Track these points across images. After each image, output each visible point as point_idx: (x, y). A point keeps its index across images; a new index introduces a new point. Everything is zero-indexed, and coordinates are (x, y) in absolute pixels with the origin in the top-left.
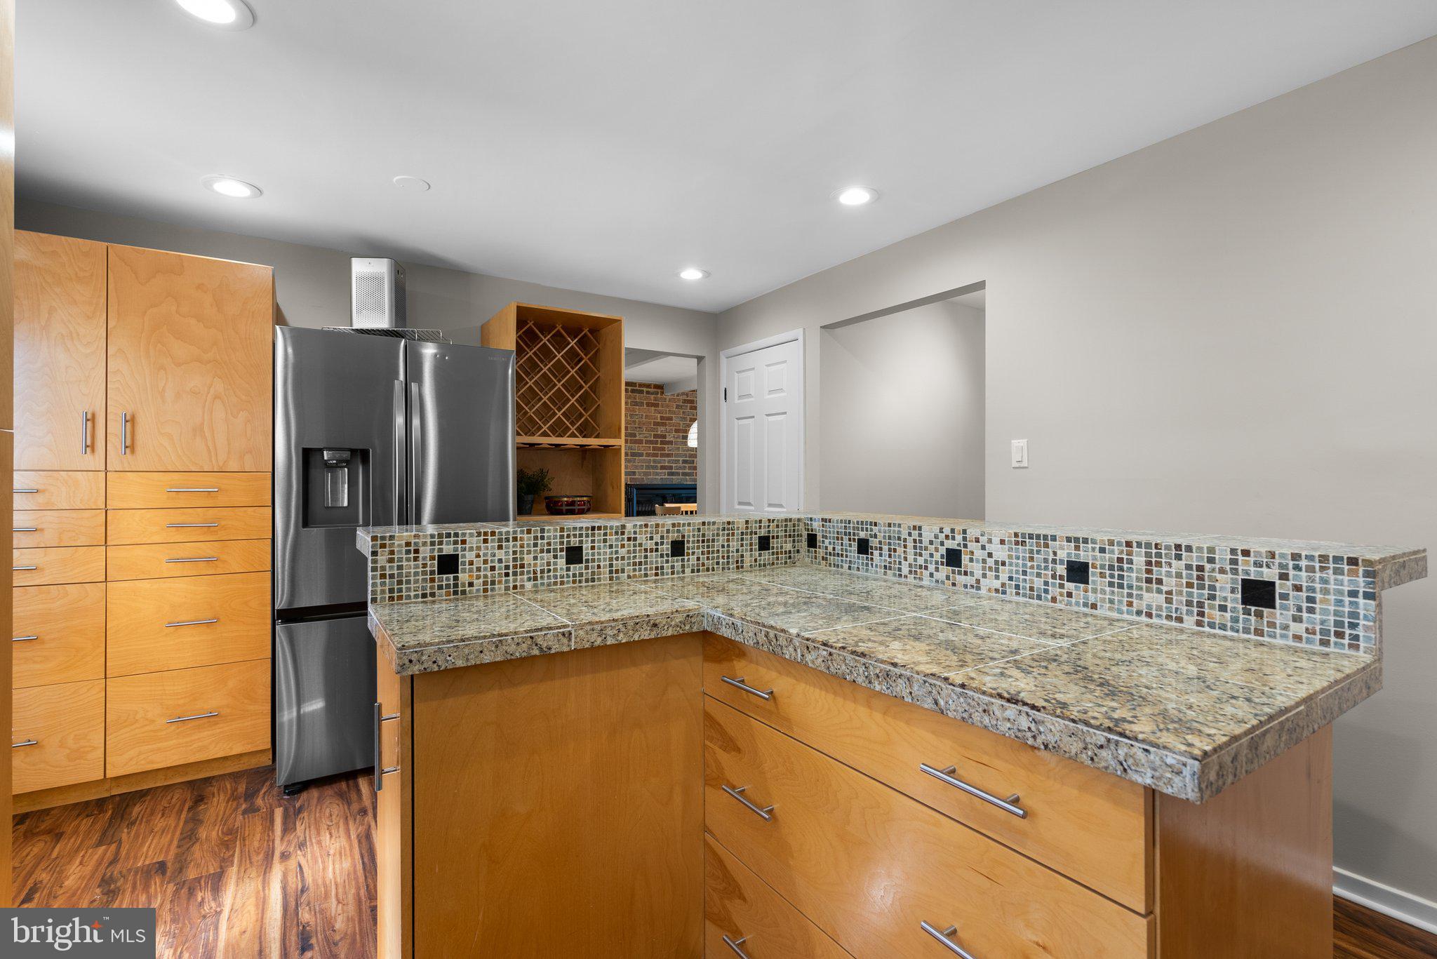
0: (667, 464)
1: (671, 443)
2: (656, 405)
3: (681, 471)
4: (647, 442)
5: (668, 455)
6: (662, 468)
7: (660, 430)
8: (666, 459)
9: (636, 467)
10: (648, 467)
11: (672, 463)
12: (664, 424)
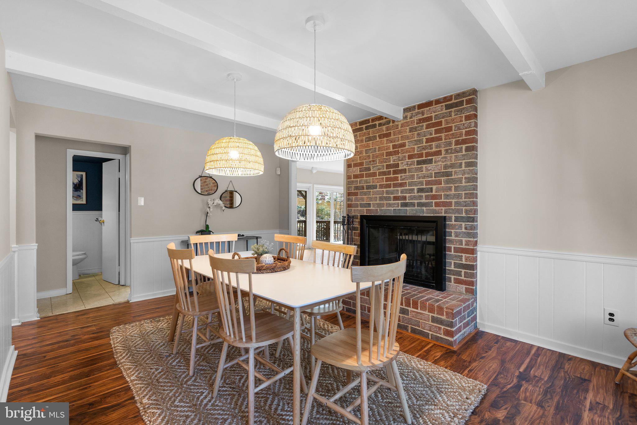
0: (400, 195)
1: (404, 171)
2: (388, 135)
3: (416, 201)
4: (381, 174)
5: (401, 185)
6: (396, 198)
7: (392, 160)
8: (399, 189)
9: (371, 199)
10: (381, 199)
11: (406, 193)
12: (397, 153)
